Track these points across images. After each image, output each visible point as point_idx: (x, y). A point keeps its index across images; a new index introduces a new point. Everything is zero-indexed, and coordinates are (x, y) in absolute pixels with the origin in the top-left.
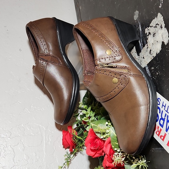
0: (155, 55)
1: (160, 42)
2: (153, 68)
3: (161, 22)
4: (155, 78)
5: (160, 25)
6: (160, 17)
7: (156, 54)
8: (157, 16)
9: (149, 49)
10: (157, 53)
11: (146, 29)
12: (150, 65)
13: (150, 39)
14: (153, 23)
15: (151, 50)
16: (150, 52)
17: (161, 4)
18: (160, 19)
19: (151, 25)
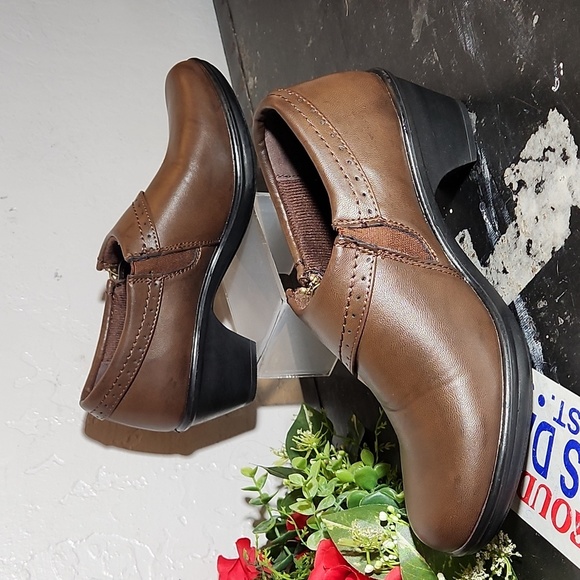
0: (547, 257)
1: (564, 211)
2: (542, 304)
3: (562, 140)
4: (552, 340)
5: (559, 151)
6: (558, 124)
7: (553, 252)
8: (545, 121)
9: (523, 240)
10: (556, 250)
11: (508, 171)
12: (530, 293)
13: (526, 203)
14: (534, 146)
15: (530, 242)
16: (529, 248)
17: (557, 79)
18: (557, 132)
19: (523, 155)
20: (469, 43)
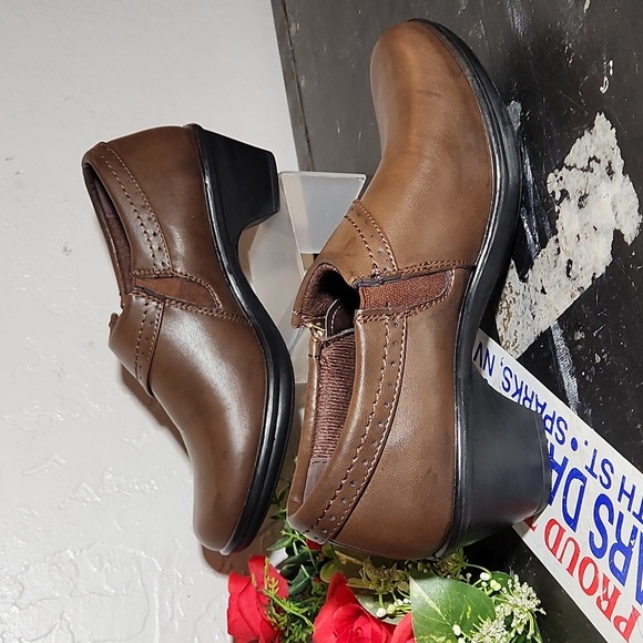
0: (587, 284)
1: (606, 233)
2: (579, 336)
3: (608, 151)
4: (587, 378)
5: (604, 164)
6: (604, 131)
7: (593, 278)
8: (591, 126)
9: (563, 258)
10: (597, 276)
11: (551, 176)
12: (568, 320)
13: (568, 216)
14: (579, 152)
15: (570, 262)
16: (568, 270)
17: (606, 79)
18: (603, 140)
19: (568, 160)
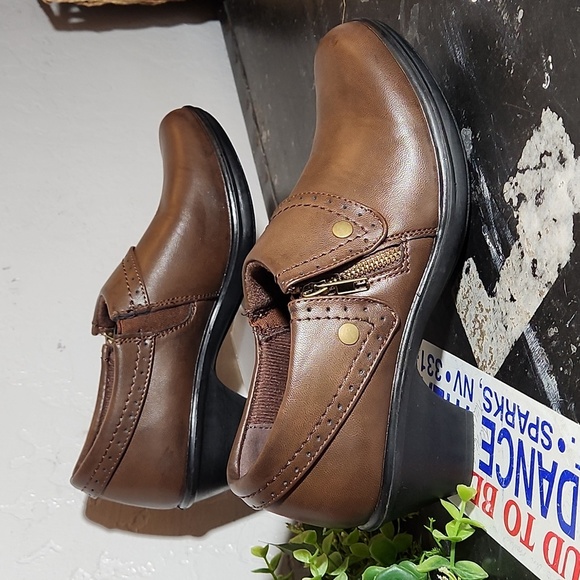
0: (552, 276)
1: (567, 220)
2: (552, 331)
3: (557, 141)
4: (566, 372)
5: (556, 154)
6: (552, 124)
7: (559, 270)
8: (539, 123)
9: (528, 260)
10: (562, 266)
11: (507, 185)
12: (539, 321)
13: (528, 220)
14: (529, 155)
15: (535, 261)
16: (534, 269)
17: (547, 75)
18: (551, 133)
19: (521, 165)
20: (459, 53)
